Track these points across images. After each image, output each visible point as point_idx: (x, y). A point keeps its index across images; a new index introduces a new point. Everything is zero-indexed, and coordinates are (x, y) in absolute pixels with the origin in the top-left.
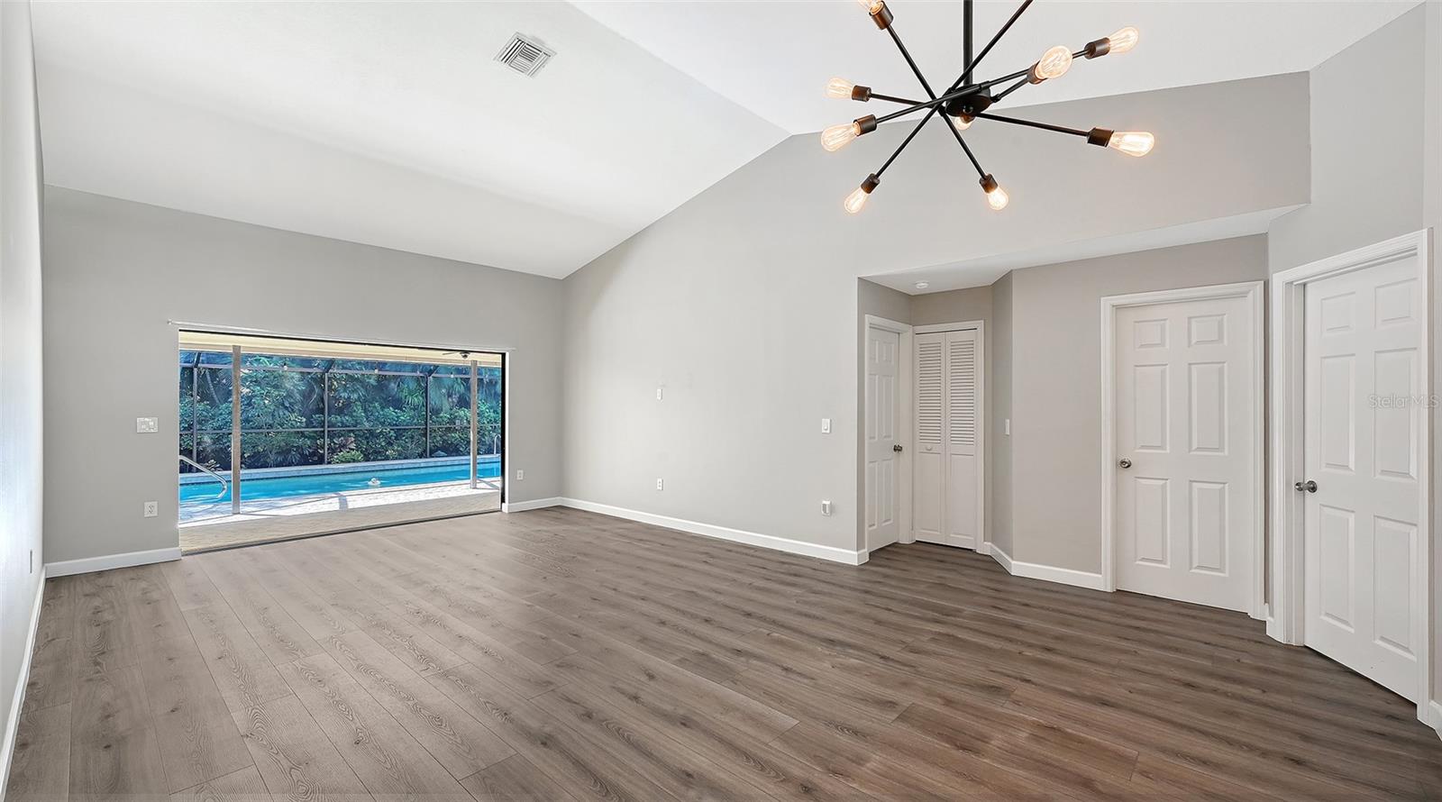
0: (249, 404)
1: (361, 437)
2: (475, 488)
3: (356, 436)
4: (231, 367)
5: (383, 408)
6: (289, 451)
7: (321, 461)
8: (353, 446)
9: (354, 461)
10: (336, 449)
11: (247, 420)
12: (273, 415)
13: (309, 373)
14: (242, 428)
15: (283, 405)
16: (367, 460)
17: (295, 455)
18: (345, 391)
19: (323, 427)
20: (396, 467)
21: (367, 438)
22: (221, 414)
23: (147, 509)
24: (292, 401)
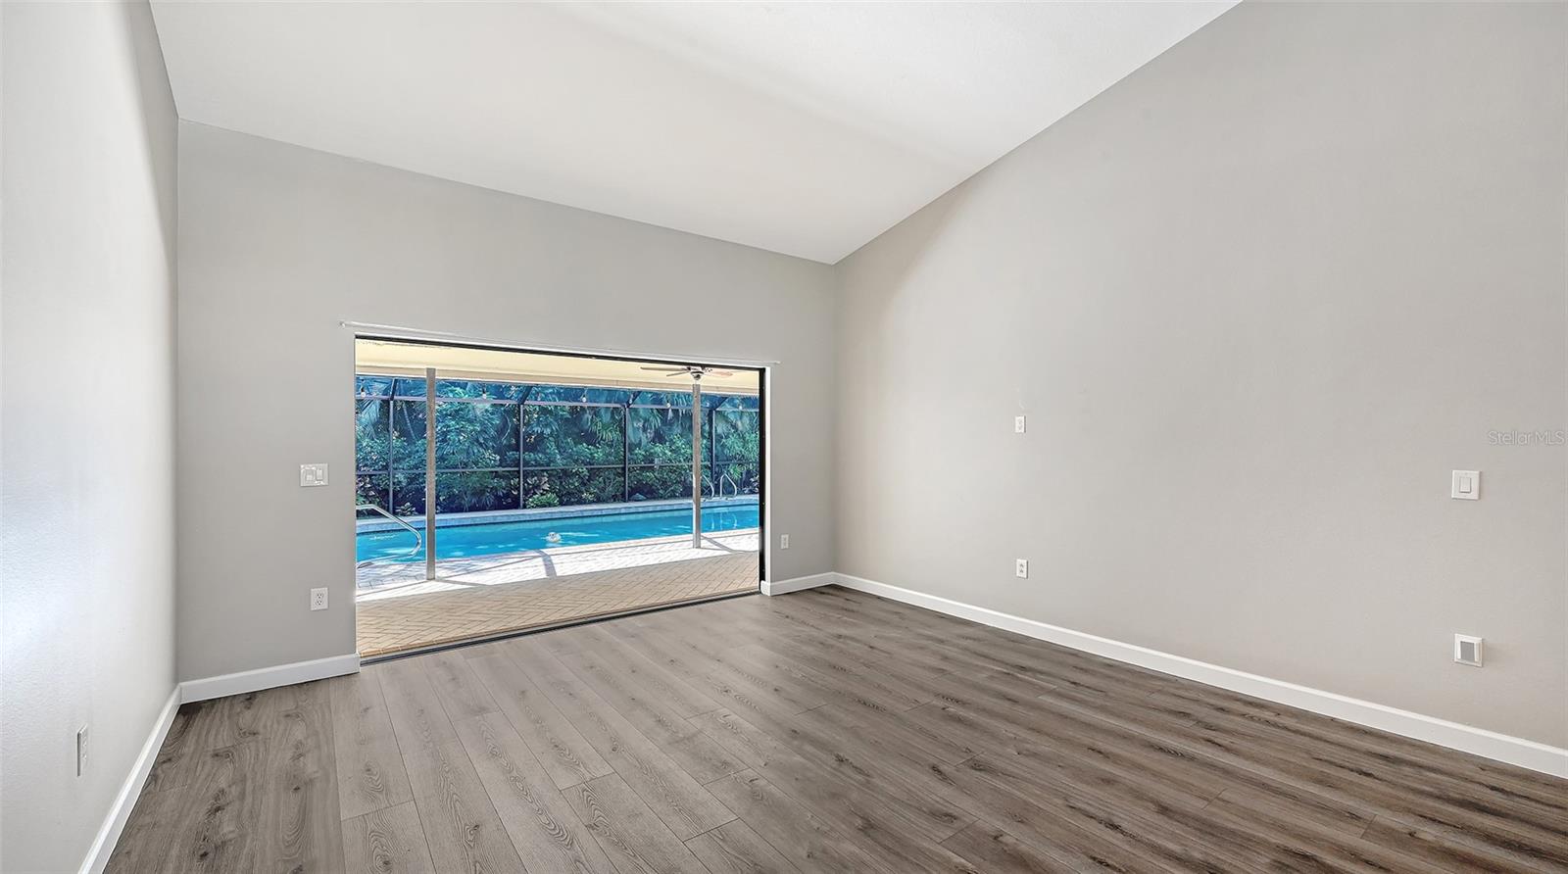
0: (444, 441)
1: (554, 476)
2: (699, 547)
3: (550, 476)
4: (425, 399)
5: (576, 444)
6: (482, 492)
7: (515, 504)
8: (546, 487)
9: (550, 505)
10: (530, 490)
11: (441, 459)
12: (468, 453)
13: (502, 405)
14: (438, 467)
15: (477, 441)
16: (562, 504)
17: (489, 498)
18: (538, 425)
19: (518, 465)
20: (595, 513)
21: (560, 478)
22: (417, 451)
23: (314, 599)
24: (486, 436)
